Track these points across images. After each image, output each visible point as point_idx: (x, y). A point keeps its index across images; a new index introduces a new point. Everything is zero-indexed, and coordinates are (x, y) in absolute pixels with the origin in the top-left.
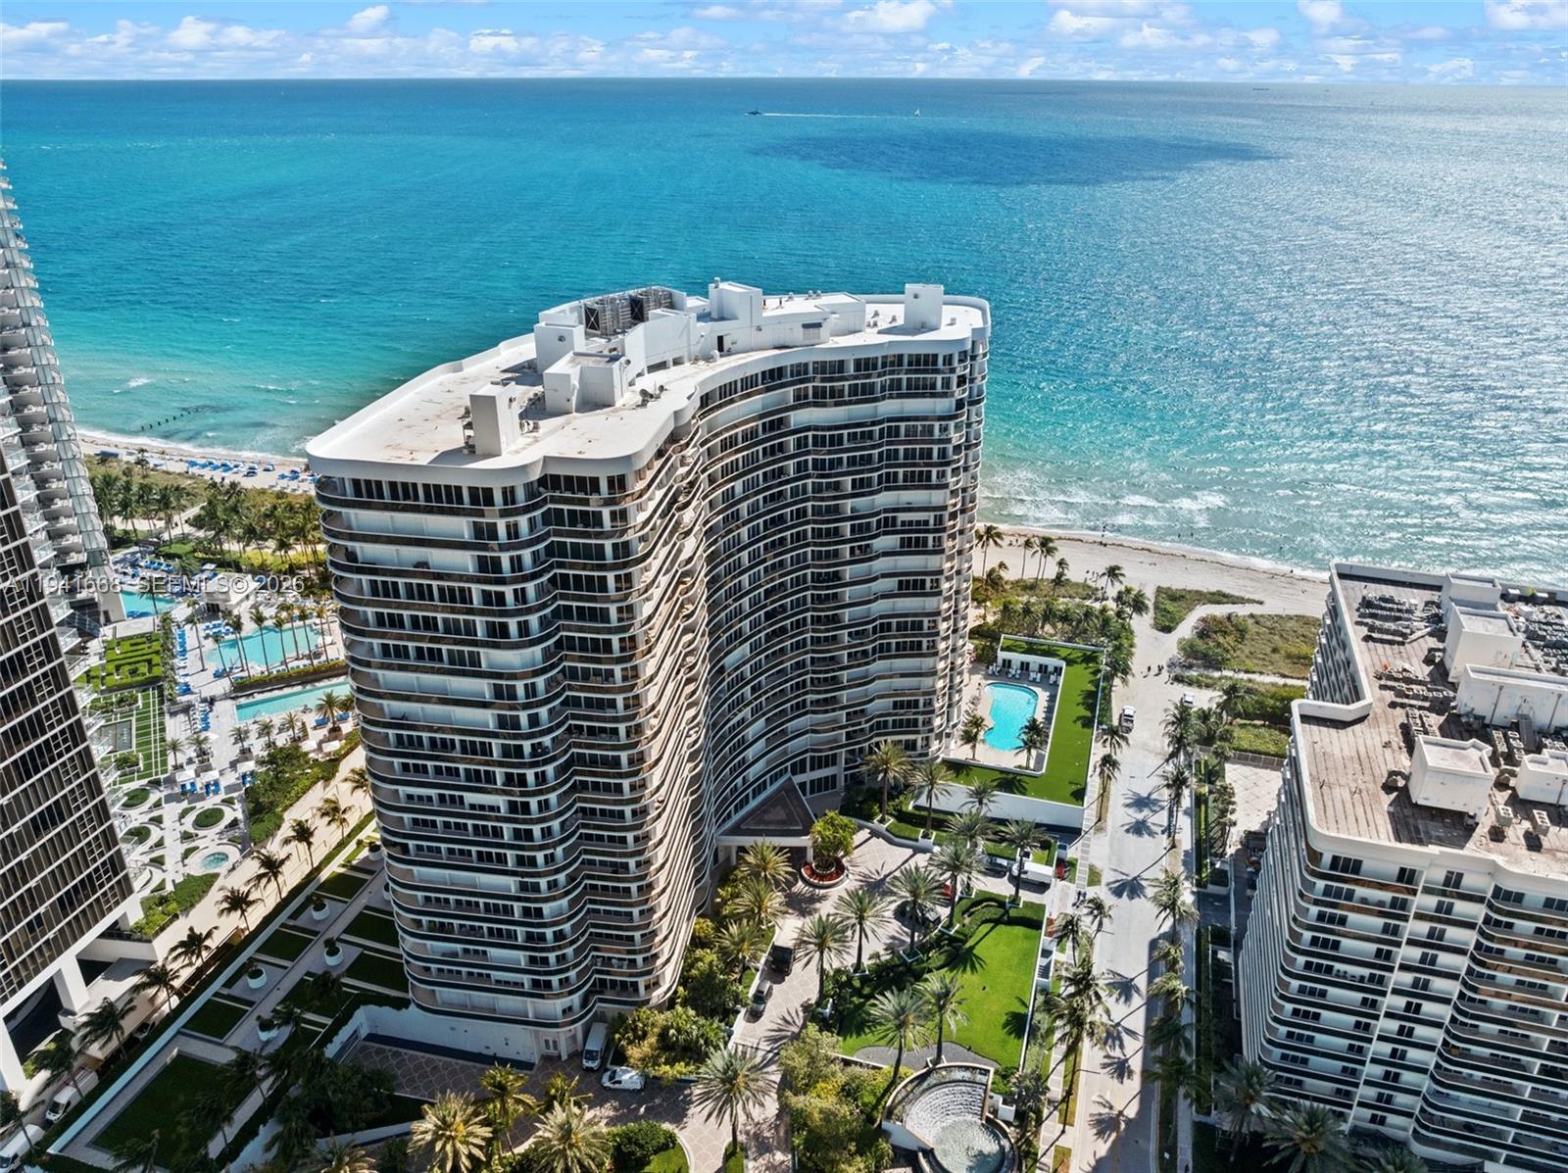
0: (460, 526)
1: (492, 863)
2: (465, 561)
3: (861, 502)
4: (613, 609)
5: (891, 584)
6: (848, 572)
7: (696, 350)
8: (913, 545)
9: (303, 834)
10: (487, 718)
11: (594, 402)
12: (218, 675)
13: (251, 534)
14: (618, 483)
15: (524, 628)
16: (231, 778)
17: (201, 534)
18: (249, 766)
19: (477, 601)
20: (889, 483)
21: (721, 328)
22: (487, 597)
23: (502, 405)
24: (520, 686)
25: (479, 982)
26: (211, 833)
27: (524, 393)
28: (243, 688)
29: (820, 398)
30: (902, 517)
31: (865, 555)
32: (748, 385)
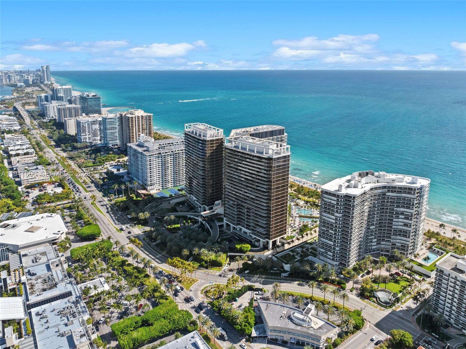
0: (335, 199)
1: (330, 240)
2: (335, 203)
3: (398, 209)
4: (351, 212)
5: (402, 224)
6: (394, 220)
7: (373, 182)
8: (406, 218)
9: (307, 235)
10: (334, 221)
11: (355, 187)
12: (297, 214)
13: (305, 195)
14: (354, 198)
15: (340, 212)
16: (298, 227)
17: (295, 193)
18: (301, 226)
19: (335, 207)
20: (403, 207)
21: (378, 179)
22: (337, 207)
23: (343, 186)
24: (338, 218)
25: (326, 257)
26: (295, 232)
27: (347, 184)
28: (300, 216)
29: (392, 192)
30: (405, 213)
31: (398, 217)
32: (380, 188)
